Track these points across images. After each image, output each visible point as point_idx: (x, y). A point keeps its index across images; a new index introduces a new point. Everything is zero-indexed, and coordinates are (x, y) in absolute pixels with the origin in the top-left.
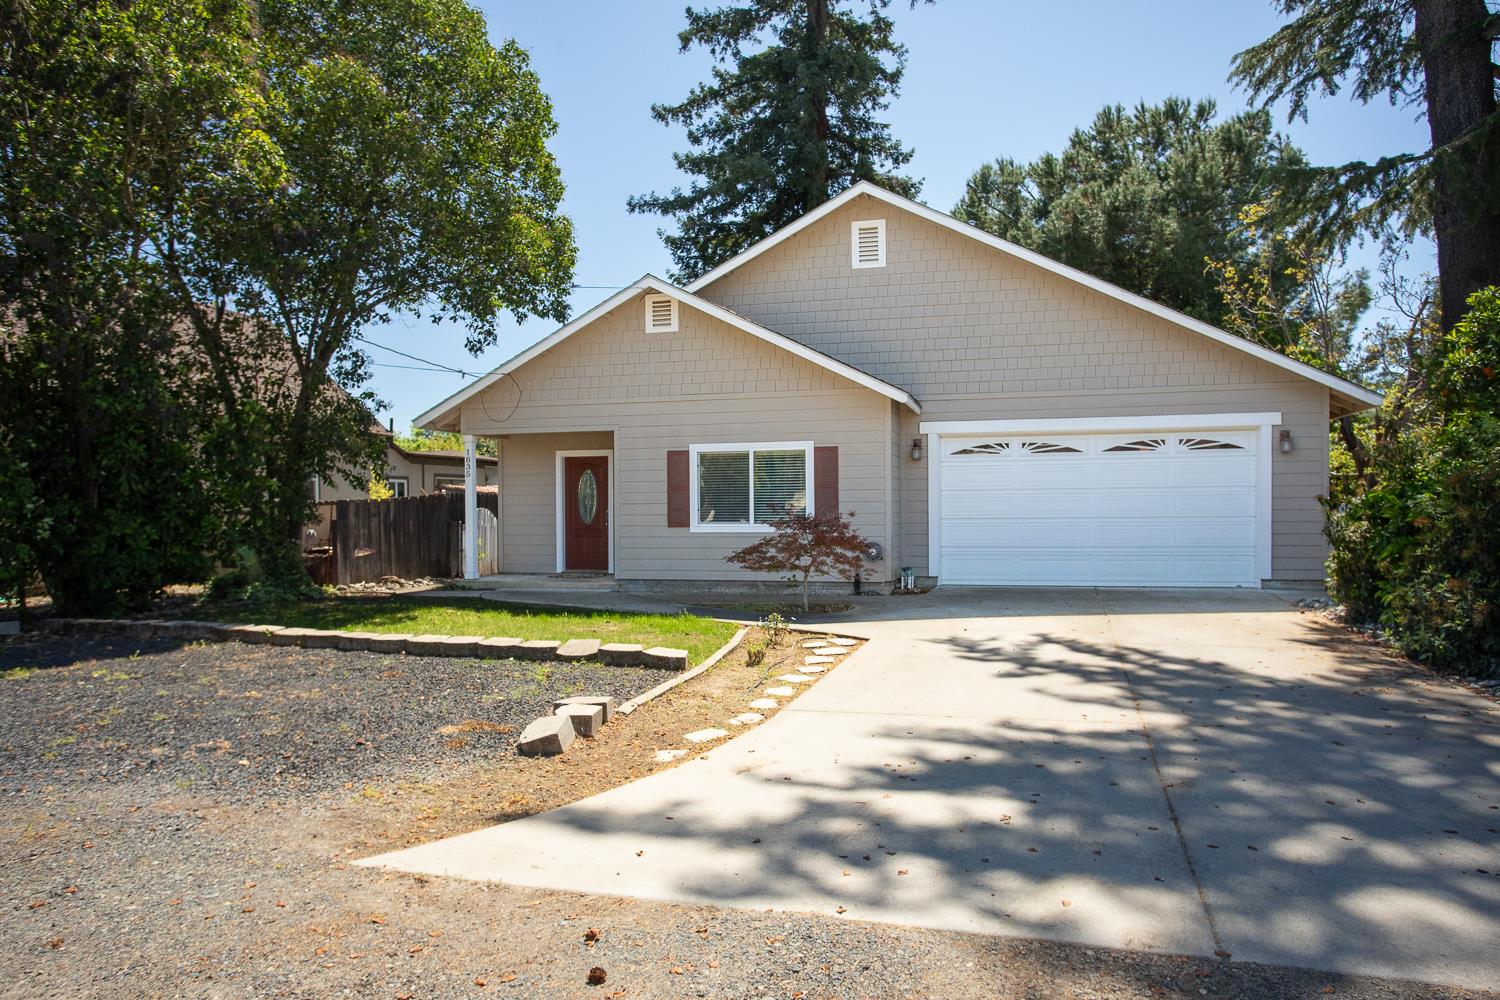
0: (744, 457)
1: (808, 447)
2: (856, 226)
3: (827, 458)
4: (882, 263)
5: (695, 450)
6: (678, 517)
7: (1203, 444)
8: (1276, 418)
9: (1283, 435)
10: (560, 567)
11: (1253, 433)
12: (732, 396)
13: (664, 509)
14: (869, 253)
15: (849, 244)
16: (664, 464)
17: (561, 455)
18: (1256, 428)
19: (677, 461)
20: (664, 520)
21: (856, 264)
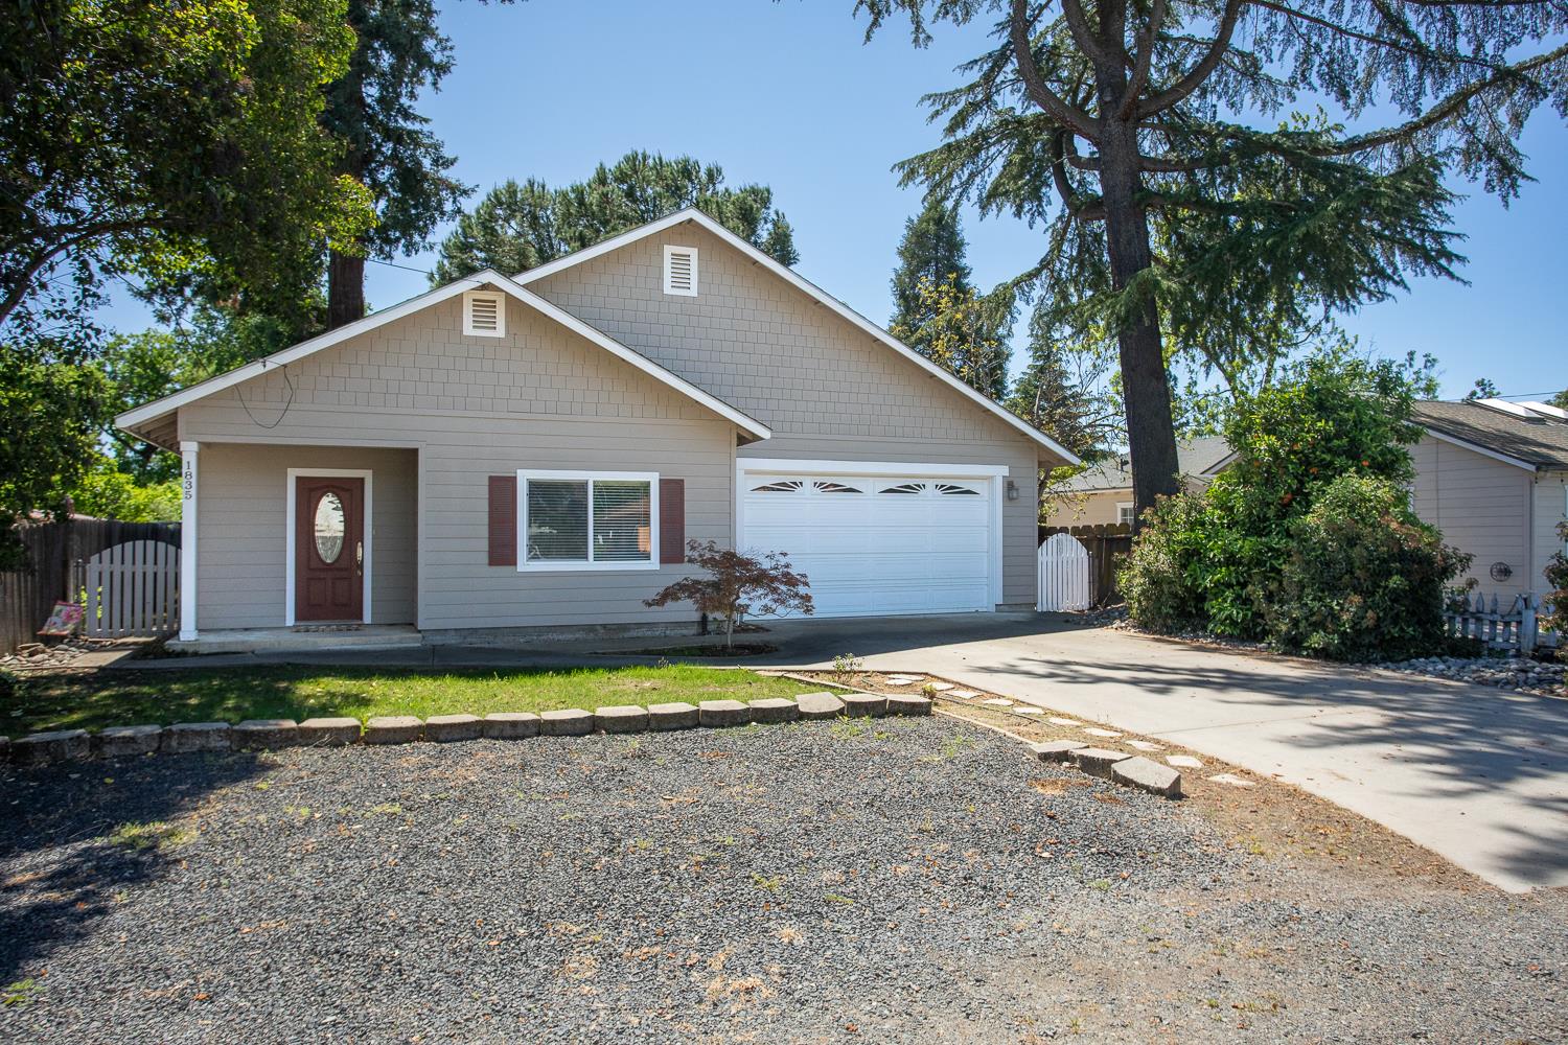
0: (583, 486)
1: (653, 479)
2: (669, 250)
3: (673, 491)
4: (693, 292)
5: (524, 477)
6: (501, 552)
7: (952, 489)
8: (1004, 470)
9: (1010, 487)
10: (290, 621)
11: (986, 482)
12: (567, 418)
13: (484, 545)
14: (681, 280)
15: (661, 268)
16: (484, 492)
17: (293, 474)
18: (990, 478)
19: (501, 488)
20: (485, 558)
21: (668, 290)
